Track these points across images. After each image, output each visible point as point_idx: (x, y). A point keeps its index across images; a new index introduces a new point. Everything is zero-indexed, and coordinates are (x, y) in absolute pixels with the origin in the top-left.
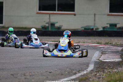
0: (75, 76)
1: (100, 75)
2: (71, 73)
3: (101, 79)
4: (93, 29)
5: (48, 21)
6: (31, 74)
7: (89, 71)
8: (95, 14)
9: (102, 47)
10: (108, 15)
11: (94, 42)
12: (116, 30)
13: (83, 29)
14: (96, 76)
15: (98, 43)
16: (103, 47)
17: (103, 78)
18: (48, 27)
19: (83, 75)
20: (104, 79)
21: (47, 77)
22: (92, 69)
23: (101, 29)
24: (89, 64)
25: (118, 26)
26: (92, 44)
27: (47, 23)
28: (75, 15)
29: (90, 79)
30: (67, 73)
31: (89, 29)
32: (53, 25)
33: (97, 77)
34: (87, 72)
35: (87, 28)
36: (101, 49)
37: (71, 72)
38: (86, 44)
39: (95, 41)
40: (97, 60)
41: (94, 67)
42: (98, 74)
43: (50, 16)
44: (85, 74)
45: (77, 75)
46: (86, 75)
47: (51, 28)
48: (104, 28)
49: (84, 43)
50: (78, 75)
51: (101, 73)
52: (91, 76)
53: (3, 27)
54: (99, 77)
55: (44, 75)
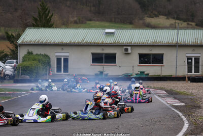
8: (133, 66)
10: (138, 66)
12: (144, 76)
23: (135, 76)
25: (145, 73)
31: (127, 76)
32: (102, 72)
48: (136, 74)
53: (69, 75)
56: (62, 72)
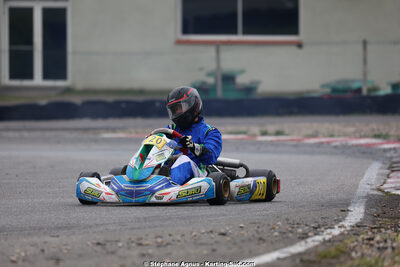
0: (303, 243)
1: (385, 241)
2: (290, 235)
3: (389, 250)
4: (359, 90)
5: (212, 66)
6: (159, 240)
7: (349, 228)
8: (365, 43)
9: (390, 149)
11: (363, 134)
13: (328, 90)
14: (372, 242)
15: (377, 136)
16: (394, 149)
17: (393, 248)
18: (213, 88)
19: (329, 241)
20: (396, 251)
21: (214, 250)
22: (358, 220)
23: (386, 90)
24: (348, 205)
26: (356, 138)
27: (209, 74)
28: (300, 45)
29: (353, 254)
30: (276, 234)
31: (345, 91)
32: (228, 79)
33: (377, 245)
34: (343, 229)
35: (340, 86)
36: (388, 155)
37: (291, 232)
38: (338, 141)
39: (366, 129)
40: (375, 192)
41: (365, 213)
42: (378, 238)
43: (218, 52)
44: (334, 237)
45: (309, 240)
46: (341, 241)
47: (224, 90)
48: (395, 86)
49: (332, 136)
50: (313, 241)
51: (389, 231)
52: (356, 243)
53: (68, 90)
54: (381, 245)
55: (201, 244)
56: (38, 79)
